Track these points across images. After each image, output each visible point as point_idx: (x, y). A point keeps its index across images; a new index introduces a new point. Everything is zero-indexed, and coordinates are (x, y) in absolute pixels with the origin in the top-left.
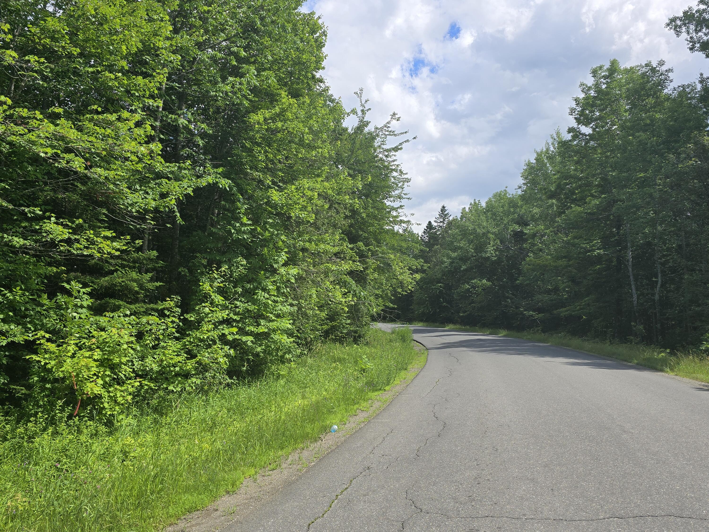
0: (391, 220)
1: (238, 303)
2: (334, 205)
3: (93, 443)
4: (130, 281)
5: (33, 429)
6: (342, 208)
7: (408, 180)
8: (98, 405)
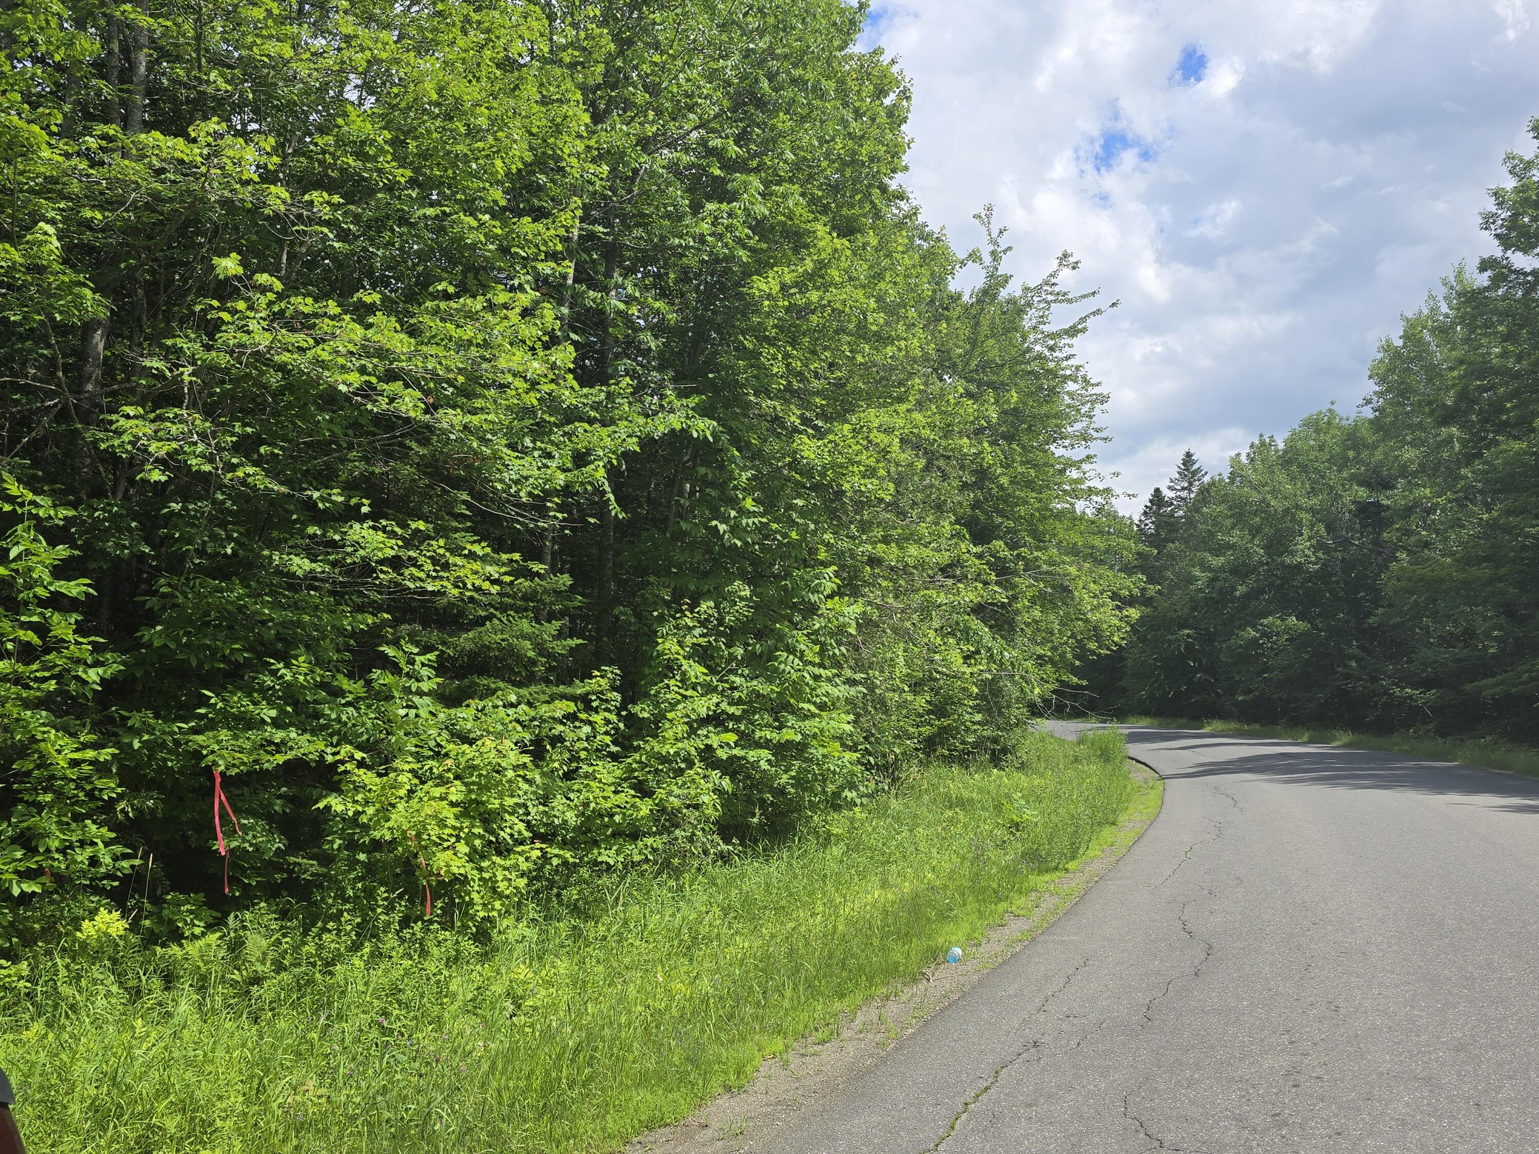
0: (1068, 488)
1: (738, 680)
2: (936, 462)
3: (450, 976)
4: (518, 638)
5: (333, 945)
6: (955, 467)
7: (1103, 399)
8: (460, 897)
